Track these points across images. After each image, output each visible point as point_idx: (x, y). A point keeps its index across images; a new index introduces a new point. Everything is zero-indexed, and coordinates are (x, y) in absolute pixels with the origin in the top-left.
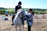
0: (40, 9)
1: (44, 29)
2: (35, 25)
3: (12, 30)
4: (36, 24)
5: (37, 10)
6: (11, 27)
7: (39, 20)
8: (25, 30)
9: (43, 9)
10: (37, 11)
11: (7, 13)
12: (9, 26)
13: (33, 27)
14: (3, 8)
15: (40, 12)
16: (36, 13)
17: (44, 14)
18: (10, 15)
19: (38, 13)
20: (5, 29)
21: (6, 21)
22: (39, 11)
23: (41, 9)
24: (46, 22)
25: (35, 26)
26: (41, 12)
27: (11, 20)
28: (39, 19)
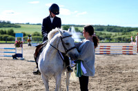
0: (116, 27)
1: (128, 84)
2: (102, 74)
3: (34, 88)
4: (105, 70)
5: (107, 31)
6: (31, 80)
7: (115, 59)
8: (73, 87)
9: (125, 28)
10: (109, 33)
11: (20, 39)
12: (24, 75)
13: (97, 78)
14: (9, 23)
15: (117, 37)
16: (104, 39)
17: (128, 41)
18: (30, 45)
19: (111, 40)
20: (14, 85)
21: (18, 62)
22: (114, 34)
23: (120, 27)
24: (134, 65)
25: (103, 78)
26: (119, 35)
27: (30, 57)
28: (113, 55)
